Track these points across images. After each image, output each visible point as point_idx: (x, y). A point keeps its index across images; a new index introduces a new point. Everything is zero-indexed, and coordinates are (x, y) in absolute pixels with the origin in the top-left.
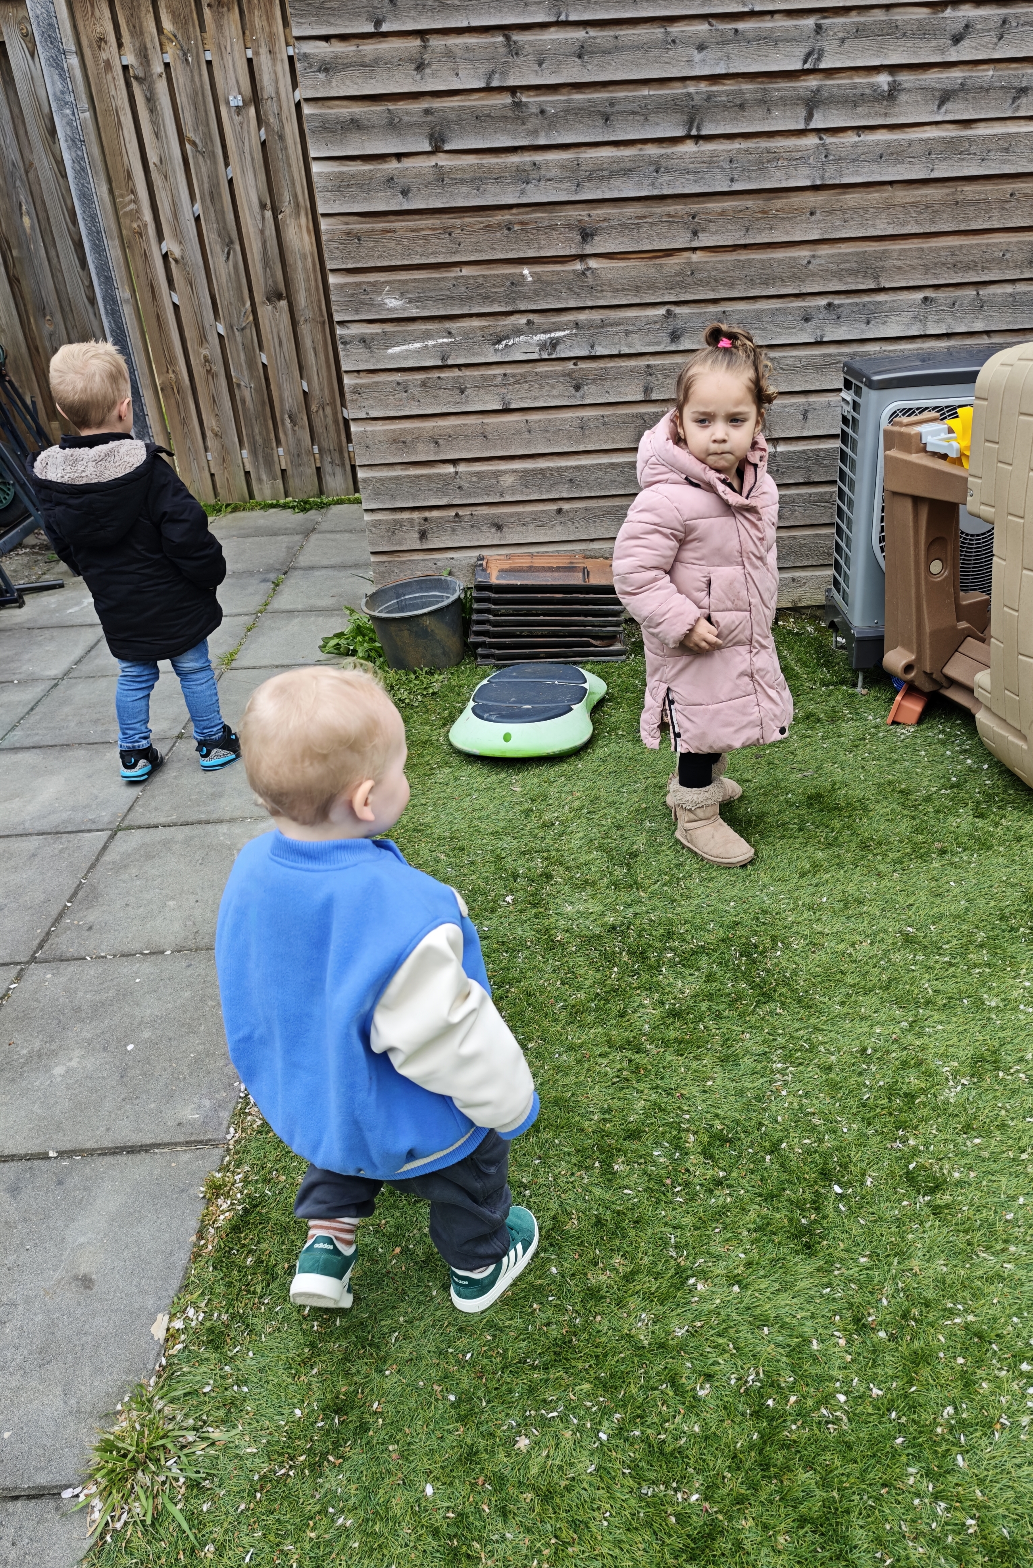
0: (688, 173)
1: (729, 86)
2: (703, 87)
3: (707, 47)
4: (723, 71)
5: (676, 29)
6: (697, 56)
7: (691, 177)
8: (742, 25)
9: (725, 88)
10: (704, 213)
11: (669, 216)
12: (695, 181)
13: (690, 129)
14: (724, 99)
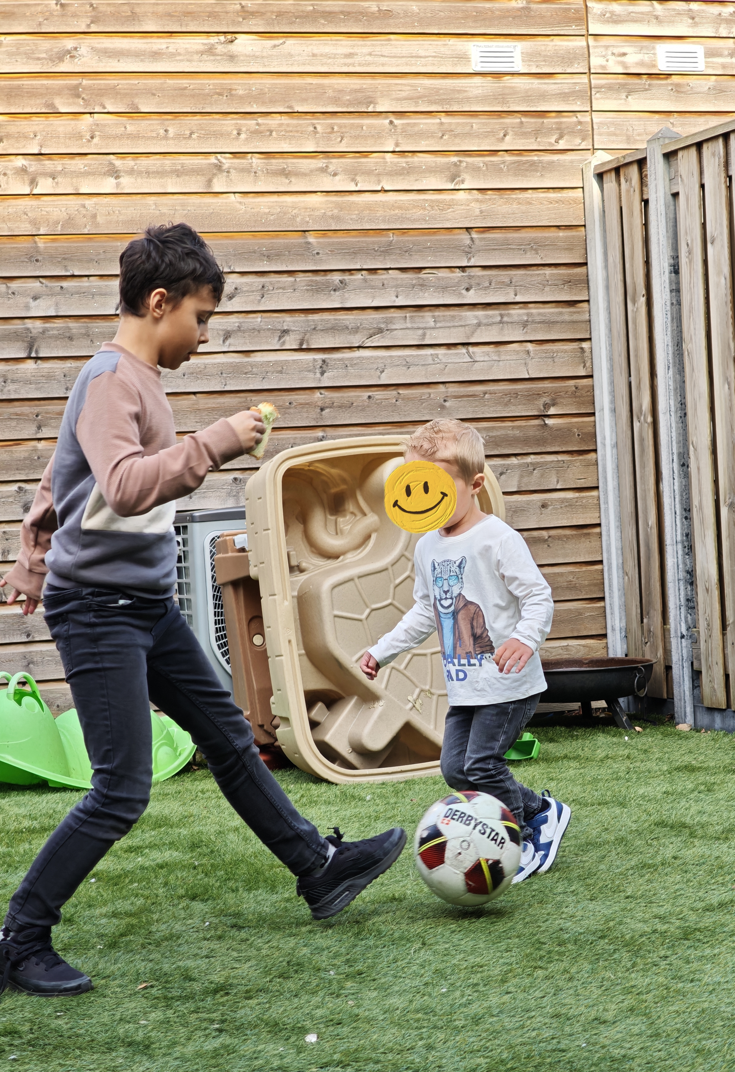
0: (30, 384)
1: (59, 323)
2: (38, 324)
3: (39, 298)
4: (53, 314)
5: (14, 285)
6: (33, 304)
7: (33, 386)
8: (65, 284)
9: (56, 325)
10: (46, 413)
11: (17, 415)
12: (37, 389)
13: (30, 352)
14: (55, 332)
